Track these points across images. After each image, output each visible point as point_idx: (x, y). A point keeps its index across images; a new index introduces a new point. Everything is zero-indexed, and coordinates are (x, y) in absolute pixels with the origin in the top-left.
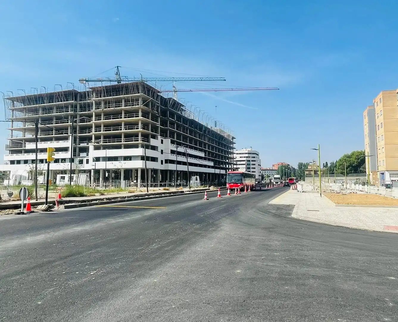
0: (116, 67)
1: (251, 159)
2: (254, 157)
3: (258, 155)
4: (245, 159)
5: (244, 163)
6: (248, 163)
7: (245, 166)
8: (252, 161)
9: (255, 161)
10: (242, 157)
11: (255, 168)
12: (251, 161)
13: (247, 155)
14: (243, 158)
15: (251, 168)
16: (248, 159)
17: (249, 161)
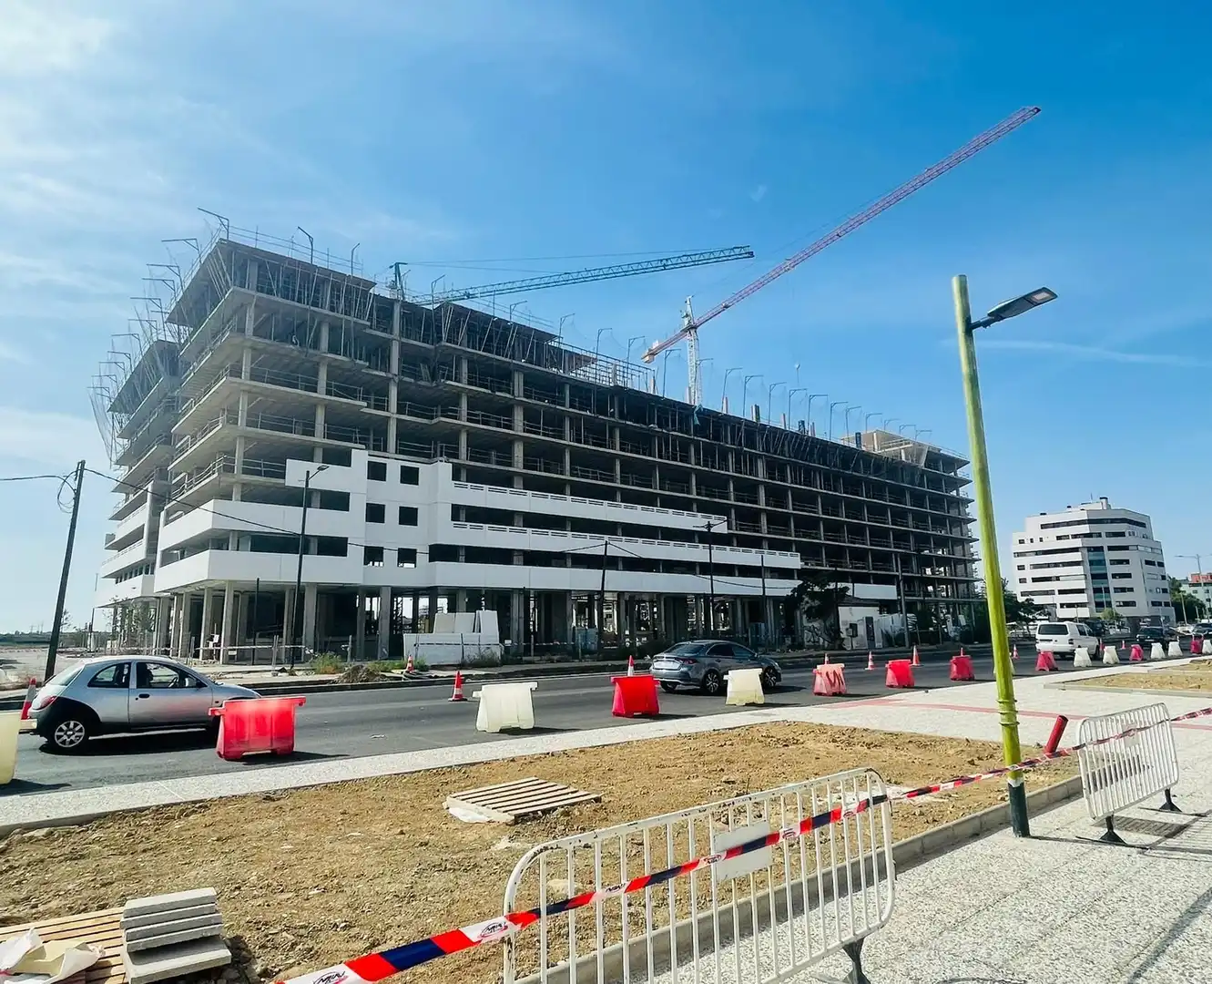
0: (391, 267)
1: (1105, 542)
2: (1122, 534)
3: (1143, 525)
4: (1078, 543)
5: (1076, 557)
6: (1094, 557)
7: (1079, 570)
8: (1111, 548)
9: (1126, 548)
10: (1066, 537)
11: (1128, 576)
12: (1106, 549)
13: (1085, 529)
14: (1071, 540)
15: (1110, 576)
16: (1094, 542)
17: (1100, 549)
